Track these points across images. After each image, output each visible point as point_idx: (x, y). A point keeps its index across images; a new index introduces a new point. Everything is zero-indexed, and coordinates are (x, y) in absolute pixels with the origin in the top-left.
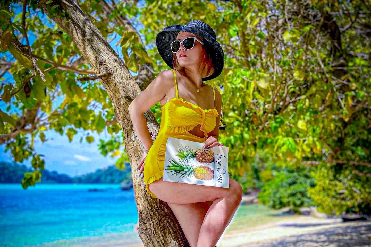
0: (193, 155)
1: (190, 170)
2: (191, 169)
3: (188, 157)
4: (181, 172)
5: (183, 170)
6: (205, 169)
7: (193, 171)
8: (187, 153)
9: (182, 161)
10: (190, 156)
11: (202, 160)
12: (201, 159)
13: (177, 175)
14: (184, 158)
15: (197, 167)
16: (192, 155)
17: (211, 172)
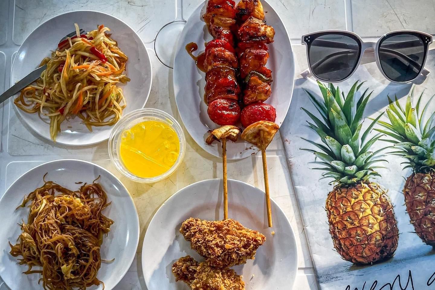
0: (424, 162)
1: (354, 167)
2: (360, 168)
3: (407, 144)
4: (328, 139)
5: (342, 143)
6: (384, 225)
7: (355, 180)
8: (419, 137)
9: (376, 126)
10: (410, 152)
11: (420, 202)
12: (421, 196)
13: (312, 127)
14: (394, 130)
15: (379, 191)
16: (422, 157)
17: (382, 252)
